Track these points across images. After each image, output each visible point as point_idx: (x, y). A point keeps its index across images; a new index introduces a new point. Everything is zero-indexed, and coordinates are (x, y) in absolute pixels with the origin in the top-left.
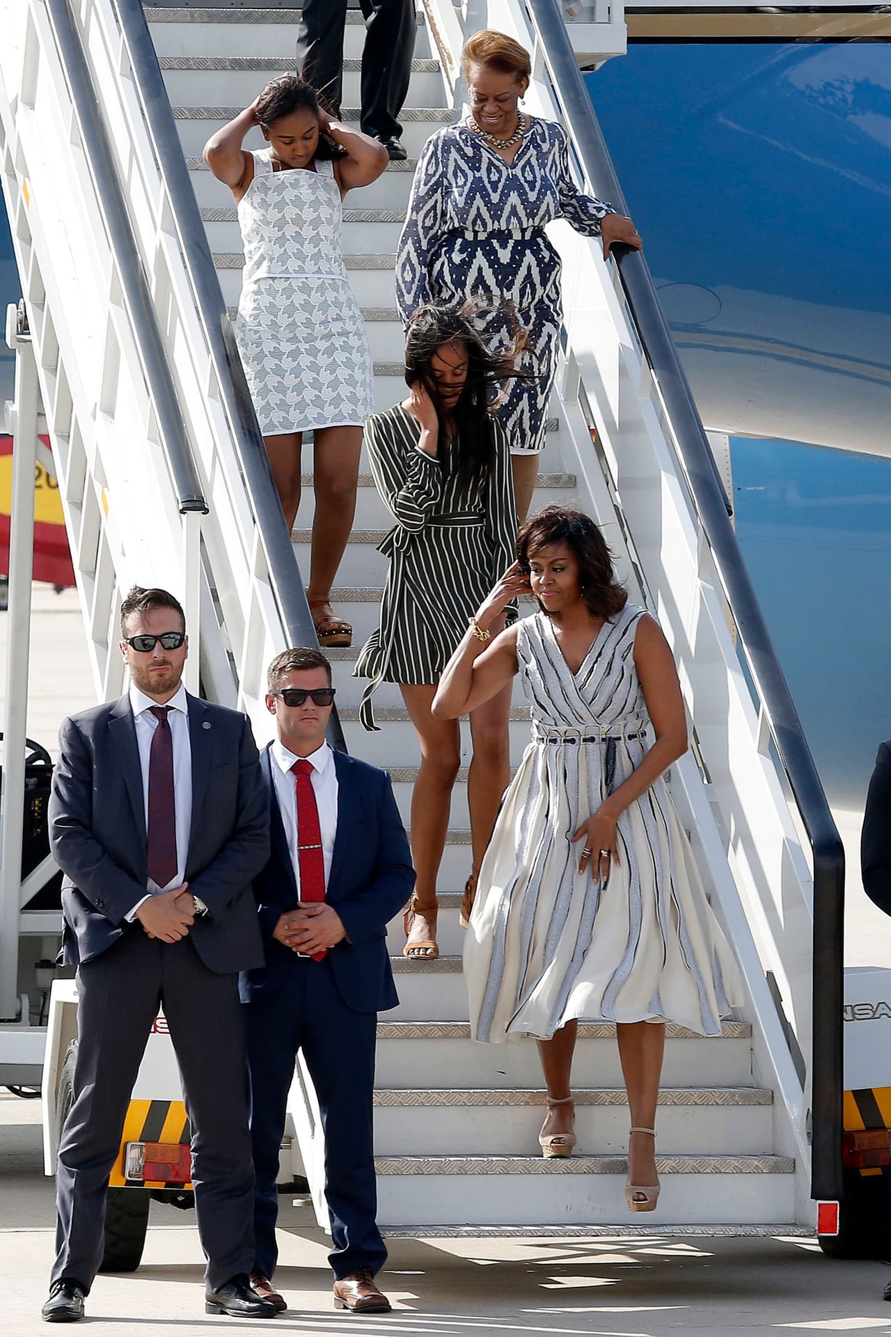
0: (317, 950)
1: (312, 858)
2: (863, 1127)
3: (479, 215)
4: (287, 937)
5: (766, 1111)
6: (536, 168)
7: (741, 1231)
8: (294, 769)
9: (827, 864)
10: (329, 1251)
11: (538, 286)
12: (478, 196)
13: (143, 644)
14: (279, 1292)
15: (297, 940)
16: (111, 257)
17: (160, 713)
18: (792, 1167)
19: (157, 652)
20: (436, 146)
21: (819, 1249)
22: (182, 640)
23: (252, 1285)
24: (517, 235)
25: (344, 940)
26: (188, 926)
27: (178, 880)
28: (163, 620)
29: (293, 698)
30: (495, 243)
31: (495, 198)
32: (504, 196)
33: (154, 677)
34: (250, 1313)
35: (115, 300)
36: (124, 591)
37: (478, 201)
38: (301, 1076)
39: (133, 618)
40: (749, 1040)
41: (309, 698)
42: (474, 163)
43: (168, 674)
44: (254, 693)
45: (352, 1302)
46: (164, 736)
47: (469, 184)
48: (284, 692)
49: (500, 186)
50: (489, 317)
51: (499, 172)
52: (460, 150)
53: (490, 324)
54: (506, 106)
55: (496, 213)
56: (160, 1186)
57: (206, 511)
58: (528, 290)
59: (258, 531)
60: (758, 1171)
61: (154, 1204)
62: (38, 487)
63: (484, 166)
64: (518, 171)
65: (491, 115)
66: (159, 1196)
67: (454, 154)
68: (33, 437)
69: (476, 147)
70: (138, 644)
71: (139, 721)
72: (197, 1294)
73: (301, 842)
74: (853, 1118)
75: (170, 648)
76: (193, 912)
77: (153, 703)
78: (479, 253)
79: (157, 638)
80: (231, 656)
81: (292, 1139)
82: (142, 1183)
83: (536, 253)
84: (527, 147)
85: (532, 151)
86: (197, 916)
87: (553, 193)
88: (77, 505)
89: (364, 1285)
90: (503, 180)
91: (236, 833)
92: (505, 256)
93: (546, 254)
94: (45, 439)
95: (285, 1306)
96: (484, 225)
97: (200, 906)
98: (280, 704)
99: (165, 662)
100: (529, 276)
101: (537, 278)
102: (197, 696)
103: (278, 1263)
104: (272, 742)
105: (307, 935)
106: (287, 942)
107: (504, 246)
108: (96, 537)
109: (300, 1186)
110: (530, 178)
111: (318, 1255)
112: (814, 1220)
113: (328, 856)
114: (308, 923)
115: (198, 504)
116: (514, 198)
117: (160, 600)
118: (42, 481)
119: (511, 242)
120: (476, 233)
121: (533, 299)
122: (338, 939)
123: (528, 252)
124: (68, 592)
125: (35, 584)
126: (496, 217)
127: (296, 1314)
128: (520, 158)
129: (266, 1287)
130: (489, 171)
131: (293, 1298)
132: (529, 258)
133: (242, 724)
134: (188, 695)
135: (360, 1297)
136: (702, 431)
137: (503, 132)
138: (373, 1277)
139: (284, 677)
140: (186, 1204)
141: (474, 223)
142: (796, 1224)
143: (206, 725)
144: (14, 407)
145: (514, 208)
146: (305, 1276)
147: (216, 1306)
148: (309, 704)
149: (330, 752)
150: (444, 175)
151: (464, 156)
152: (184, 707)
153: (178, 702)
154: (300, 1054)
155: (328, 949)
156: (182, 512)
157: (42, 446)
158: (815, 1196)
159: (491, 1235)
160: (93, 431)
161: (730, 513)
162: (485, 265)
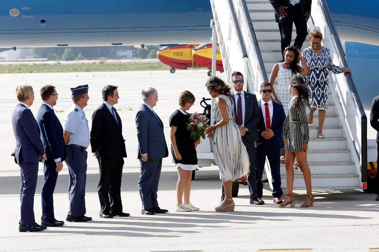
0: (269, 138)
1: (268, 121)
2: (371, 169)
3: (313, 65)
4: (264, 135)
5: (352, 166)
6: (323, 56)
7: (348, 188)
8: (265, 104)
9: (364, 120)
10: (272, 193)
11: (324, 78)
12: (312, 61)
13: (236, 82)
14: (263, 200)
15: (265, 136)
16: (230, 11)
17: (239, 94)
18: (358, 176)
19: (238, 83)
20: (304, 52)
21: (363, 191)
22: (243, 81)
23: (258, 199)
24: (320, 69)
25: (274, 136)
26: (245, 134)
27: (243, 125)
28: (239, 77)
29: (264, 91)
30: (316, 70)
31: (316, 61)
32: (317, 61)
33: (238, 88)
34: (258, 204)
35: (231, 18)
36: (232, 72)
37: (313, 62)
38: (267, 161)
39: (234, 77)
40: (349, 153)
41: (267, 91)
42: (311, 55)
43: (240, 87)
44: (257, 91)
45: (276, 202)
46: (240, 98)
47: (310, 59)
48: (263, 90)
49: (317, 59)
50: (315, 84)
51: (316, 56)
52: (309, 52)
53: (315, 85)
54: (318, 45)
55: (316, 64)
56: (241, 181)
57: (248, 57)
58: (322, 79)
59: (257, 60)
60: (351, 177)
61: (240, 185)
62: (217, 54)
63: (313, 55)
64: (320, 56)
65: (315, 46)
66: (241, 183)
67: (308, 53)
68: (216, 44)
69: (312, 52)
70: (235, 82)
71: (235, 96)
72: (248, 201)
73: (266, 118)
74: (369, 167)
75: (241, 83)
76: (246, 131)
77: (238, 93)
78: (313, 72)
79: (238, 81)
80: (253, 84)
81: (265, 172)
82: (238, 181)
83: (324, 72)
84: (322, 52)
85: (322, 53)
86: (247, 132)
87: (327, 61)
88: (224, 56)
89: (279, 199)
90: (317, 58)
91: (254, 116)
92: (318, 72)
93: (326, 72)
94: (218, 44)
95: (264, 203)
96: (314, 67)
97: (247, 130)
98: (262, 92)
99: (240, 85)
100: (322, 76)
101: (324, 77)
102: (247, 91)
103: (263, 195)
104: (261, 100)
105: (267, 135)
106: (264, 136)
107: (317, 70)
108: (227, 62)
109: (267, 181)
110: (322, 58)
111: (270, 193)
112: (362, 186)
113: (271, 120)
114: (267, 133)
115: (246, 56)
116: (319, 62)
117: (239, 74)
118: (218, 52)
119: (319, 70)
120: (312, 68)
121: (323, 81)
122: (273, 136)
123: (322, 71)
124: (223, 73)
125: (217, 71)
126: (316, 65)
127: (266, 204)
128: (320, 54)
129: (261, 199)
130: (314, 57)
131: (266, 201)
132: (322, 73)
133: (254, 97)
134: (244, 91)
135: (278, 201)
136: (340, 41)
137: (318, 49)
138: (280, 197)
139: (263, 87)
140: (246, 184)
141: (312, 66)
142: (359, 187)
143: (248, 97)
144: (212, 39)
145: (319, 63)
146: (268, 197)
147: (252, 203)
148: (267, 92)
149: (272, 101)
150: (305, 57)
151: (309, 54)
152: (243, 93)
153: (242, 92)
154: (266, 157)
155: (271, 138)
156: (243, 57)
157: (217, 46)
158: (362, 181)
159: (302, 189)
160: (227, 43)
161: (345, 56)
162: (314, 74)
